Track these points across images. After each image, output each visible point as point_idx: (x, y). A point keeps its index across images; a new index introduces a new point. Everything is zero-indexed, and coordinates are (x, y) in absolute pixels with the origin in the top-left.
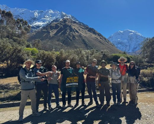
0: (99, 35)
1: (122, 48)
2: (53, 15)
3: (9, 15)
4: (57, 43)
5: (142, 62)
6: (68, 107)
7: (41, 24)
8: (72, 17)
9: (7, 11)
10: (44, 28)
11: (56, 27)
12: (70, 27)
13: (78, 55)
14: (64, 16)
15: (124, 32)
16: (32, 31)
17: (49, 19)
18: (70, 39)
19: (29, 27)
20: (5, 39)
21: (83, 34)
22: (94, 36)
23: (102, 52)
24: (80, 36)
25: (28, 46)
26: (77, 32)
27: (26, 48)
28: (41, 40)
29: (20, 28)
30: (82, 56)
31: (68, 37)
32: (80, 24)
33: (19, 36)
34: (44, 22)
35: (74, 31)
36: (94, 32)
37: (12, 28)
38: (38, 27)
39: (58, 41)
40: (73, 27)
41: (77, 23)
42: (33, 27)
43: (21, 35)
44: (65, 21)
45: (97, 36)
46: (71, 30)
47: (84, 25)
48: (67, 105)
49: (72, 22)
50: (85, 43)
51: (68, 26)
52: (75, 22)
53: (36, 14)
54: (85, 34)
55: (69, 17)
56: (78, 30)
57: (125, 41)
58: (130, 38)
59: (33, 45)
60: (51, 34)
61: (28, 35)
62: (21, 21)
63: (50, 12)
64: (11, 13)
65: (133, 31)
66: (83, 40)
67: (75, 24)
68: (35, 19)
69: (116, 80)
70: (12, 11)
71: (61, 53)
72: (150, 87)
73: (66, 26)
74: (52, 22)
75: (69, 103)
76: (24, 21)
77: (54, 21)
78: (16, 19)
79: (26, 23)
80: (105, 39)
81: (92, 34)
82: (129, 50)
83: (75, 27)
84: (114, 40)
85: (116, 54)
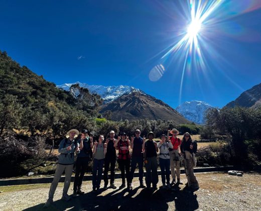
0: (167, 106)
1: (191, 118)
2: (123, 90)
3: (86, 91)
4: (126, 113)
5: (213, 134)
6: (109, 188)
7: (113, 97)
8: (140, 91)
9: (84, 88)
10: (115, 100)
11: (126, 99)
12: (138, 99)
13: (143, 125)
14: (133, 90)
15: (192, 103)
16: (104, 104)
17: (119, 93)
18: (138, 110)
19: (102, 100)
20: (80, 111)
21: (151, 105)
22: (161, 106)
23: (169, 123)
24: (148, 107)
25: (99, 117)
26: (145, 103)
27: (97, 119)
28: (112, 111)
29: (94, 101)
30: (147, 127)
31: (136, 108)
32: (147, 96)
33: (92, 108)
34: (115, 95)
35: (142, 103)
36: (161, 103)
37: (87, 101)
38: (110, 100)
39: (127, 112)
40: (141, 99)
41: (145, 96)
42: (106, 100)
43: (94, 107)
44: (134, 94)
45: (164, 107)
46: (139, 101)
47: (151, 97)
48: (109, 185)
49: (140, 95)
50: (153, 114)
51: (137, 98)
52: (142, 95)
53: (109, 89)
54: (152, 105)
55: (138, 90)
56: (145, 102)
57: (194, 111)
58: (199, 109)
59: (104, 116)
60: (121, 106)
61: (100, 107)
62: (96, 95)
63: (121, 87)
64: (88, 89)
65: (201, 102)
66: (151, 111)
67: (143, 97)
68: (108, 94)
69: (165, 155)
70: (89, 87)
71: (126, 123)
72: (221, 166)
73: (134, 98)
74: (122, 95)
75: (112, 182)
76: (98, 94)
77: (124, 94)
78: (91, 94)
79: (99, 97)
80: (173, 110)
81: (159, 105)
82: (199, 121)
83: (143, 99)
84: (181, 111)
85: (184, 125)
